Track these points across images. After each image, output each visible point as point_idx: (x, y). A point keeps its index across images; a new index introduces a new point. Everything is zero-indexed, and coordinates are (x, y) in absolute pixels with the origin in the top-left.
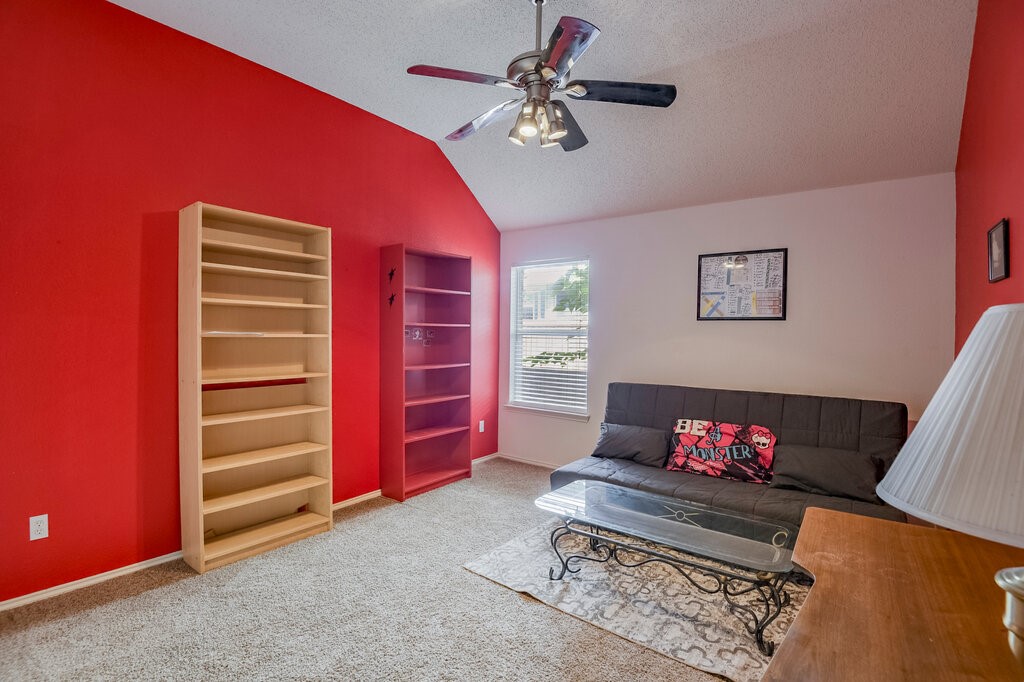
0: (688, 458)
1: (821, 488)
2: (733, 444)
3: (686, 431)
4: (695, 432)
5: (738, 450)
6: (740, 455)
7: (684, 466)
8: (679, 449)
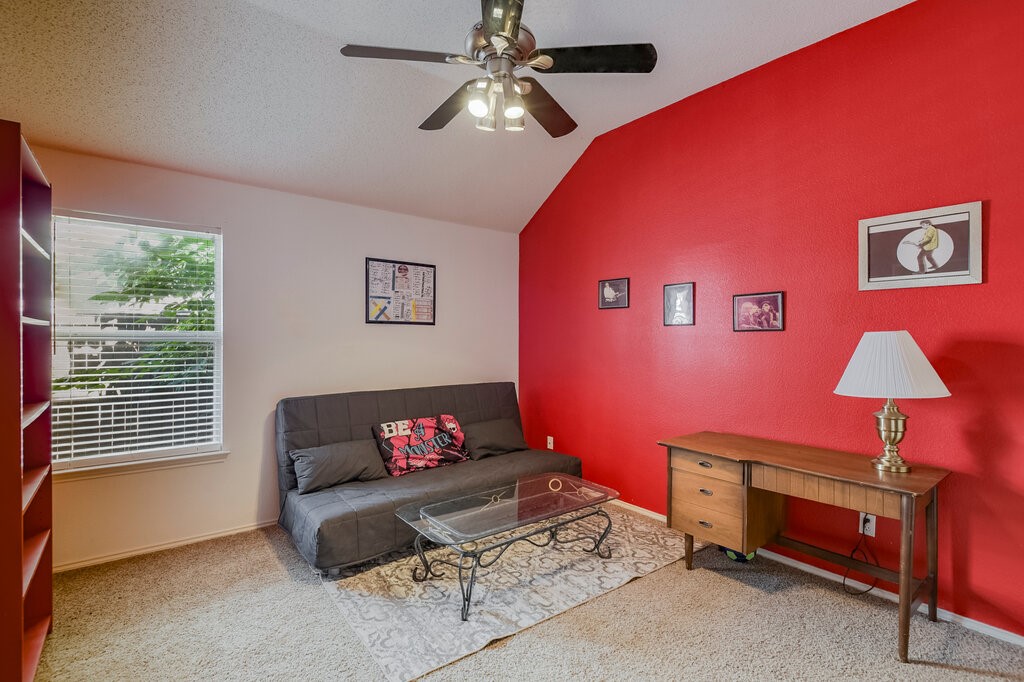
0: (408, 458)
1: (504, 450)
2: (435, 435)
3: (394, 434)
4: (402, 433)
5: (441, 438)
6: (443, 442)
7: (409, 467)
8: (395, 453)
